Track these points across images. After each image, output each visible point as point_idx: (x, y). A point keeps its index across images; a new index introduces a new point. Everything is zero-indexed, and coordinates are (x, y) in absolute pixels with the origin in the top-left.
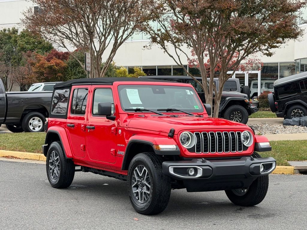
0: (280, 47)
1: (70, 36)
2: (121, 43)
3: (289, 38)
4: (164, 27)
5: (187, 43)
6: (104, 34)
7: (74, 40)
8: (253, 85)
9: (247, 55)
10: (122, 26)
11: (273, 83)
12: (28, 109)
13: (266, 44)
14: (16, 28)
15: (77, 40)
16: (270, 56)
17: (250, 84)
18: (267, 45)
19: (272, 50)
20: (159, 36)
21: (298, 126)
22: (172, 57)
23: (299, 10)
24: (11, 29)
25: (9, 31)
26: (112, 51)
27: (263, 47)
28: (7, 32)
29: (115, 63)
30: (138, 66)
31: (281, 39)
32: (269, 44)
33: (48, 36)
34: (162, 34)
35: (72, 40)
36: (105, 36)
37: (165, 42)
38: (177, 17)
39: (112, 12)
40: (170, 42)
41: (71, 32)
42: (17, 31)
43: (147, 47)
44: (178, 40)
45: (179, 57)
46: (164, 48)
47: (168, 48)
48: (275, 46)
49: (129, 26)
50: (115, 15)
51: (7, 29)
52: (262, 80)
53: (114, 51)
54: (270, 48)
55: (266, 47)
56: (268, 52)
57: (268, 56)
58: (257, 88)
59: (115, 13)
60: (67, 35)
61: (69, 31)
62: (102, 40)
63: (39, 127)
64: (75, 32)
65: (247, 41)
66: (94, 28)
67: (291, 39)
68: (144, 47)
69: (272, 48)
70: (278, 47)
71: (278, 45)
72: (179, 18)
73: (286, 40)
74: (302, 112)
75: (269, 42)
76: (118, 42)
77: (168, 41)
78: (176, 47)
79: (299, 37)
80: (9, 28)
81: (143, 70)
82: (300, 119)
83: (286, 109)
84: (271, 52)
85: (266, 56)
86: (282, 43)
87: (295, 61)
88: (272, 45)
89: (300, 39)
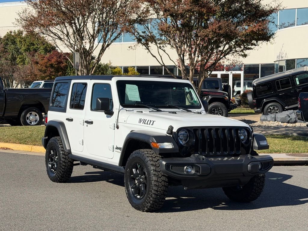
0: (255, 49)
1: (62, 37)
2: (108, 45)
4: (147, 29)
5: (170, 44)
8: (237, 84)
12: (25, 104)
13: (242, 46)
14: (21, 31)
16: (246, 57)
19: (247, 52)
20: (144, 38)
21: (273, 122)
22: (155, 57)
23: (271, 15)
24: (16, 32)
25: (15, 33)
27: (239, 49)
28: (13, 34)
29: (111, 63)
30: (133, 66)
31: (255, 42)
32: (244, 46)
35: (63, 41)
37: (150, 43)
41: (63, 33)
42: (22, 33)
43: (132, 47)
44: (163, 42)
45: (161, 57)
46: (148, 49)
47: (151, 49)
48: (250, 48)
51: (13, 31)
54: (245, 50)
55: (242, 49)
56: (243, 54)
57: (243, 57)
60: (59, 35)
63: (36, 122)
64: (66, 33)
67: (264, 41)
68: (129, 47)
69: (247, 50)
70: (252, 49)
71: (252, 47)
73: (260, 42)
74: (277, 109)
77: (152, 43)
78: (158, 48)
79: (271, 39)
80: (15, 31)
81: (137, 70)
82: (275, 115)
83: (263, 107)
84: (246, 53)
85: (242, 57)
86: (256, 45)
87: (274, 63)
88: (247, 47)
89: (272, 42)
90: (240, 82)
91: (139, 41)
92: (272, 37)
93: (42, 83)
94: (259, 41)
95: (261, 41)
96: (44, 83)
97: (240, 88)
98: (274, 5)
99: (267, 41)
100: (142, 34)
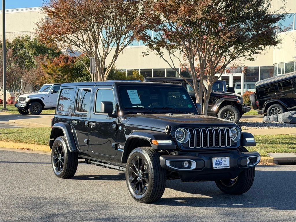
0: (262, 53)
1: (78, 43)
2: (122, 49)
3: (269, 46)
4: (160, 36)
5: (180, 49)
6: (107, 41)
7: (81, 47)
8: (237, 86)
9: (232, 60)
10: (123, 35)
11: (254, 84)
14: (29, 36)
15: (84, 46)
16: (253, 61)
17: (234, 85)
18: (250, 51)
20: (155, 43)
21: (276, 122)
22: (167, 61)
23: (278, 22)
25: (23, 38)
26: (114, 55)
27: (246, 53)
28: (21, 39)
30: (136, 69)
31: (262, 47)
32: (252, 50)
33: (58, 43)
34: (158, 41)
35: (79, 47)
36: (108, 43)
37: (161, 48)
38: (171, 26)
39: (114, 22)
40: (165, 48)
41: (79, 39)
42: (29, 38)
44: (172, 47)
45: (173, 61)
46: (160, 54)
48: (257, 52)
49: (129, 34)
50: (117, 24)
51: (21, 36)
52: (244, 81)
53: (116, 56)
55: (249, 53)
56: (250, 57)
57: (251, 61)
58: (240, 88)
59: (117, 23)
60: (75, 42)
61: (76, 38)
62: (105, 47)
64: (82, 39)
65: (232, 47)
66: (98, 36)
67: (271, 46)
69: (254, 54)
70: (259, 53)
71: (259, 51)
72: (173, 27)
74: (279, 110)
75: (252, 48)
76: (119, 48)
77: (163, 47)
78: (170, 53)
79: (278, 44)
80: (23, 36)
81: (141, 72)
82: (278, 116)
83: (266, 108)
84: (253, 57)
85: (249, 61)
86: (263, 50)
87: (273, 65)
88: (255, 51)
89: (279, 47)
90: (240, 84)
91: (151, 46)
92: (280, 43)
93: (51, 86)
94: (267, 46)
95: (268, 45)
96: (54, 86)
97: (240, 89)
98: (281, 12)
99: (275, 46)
100: (154, 40)
